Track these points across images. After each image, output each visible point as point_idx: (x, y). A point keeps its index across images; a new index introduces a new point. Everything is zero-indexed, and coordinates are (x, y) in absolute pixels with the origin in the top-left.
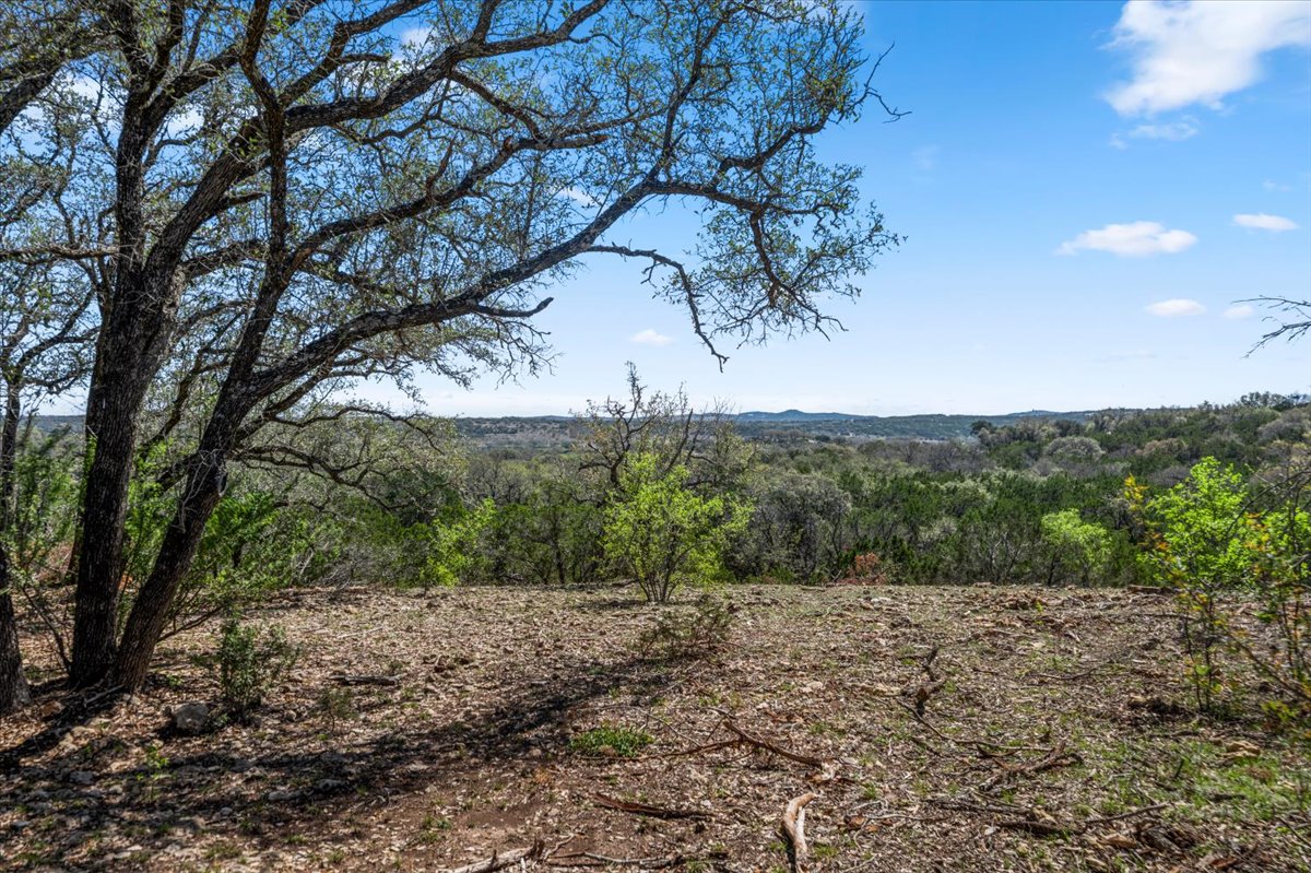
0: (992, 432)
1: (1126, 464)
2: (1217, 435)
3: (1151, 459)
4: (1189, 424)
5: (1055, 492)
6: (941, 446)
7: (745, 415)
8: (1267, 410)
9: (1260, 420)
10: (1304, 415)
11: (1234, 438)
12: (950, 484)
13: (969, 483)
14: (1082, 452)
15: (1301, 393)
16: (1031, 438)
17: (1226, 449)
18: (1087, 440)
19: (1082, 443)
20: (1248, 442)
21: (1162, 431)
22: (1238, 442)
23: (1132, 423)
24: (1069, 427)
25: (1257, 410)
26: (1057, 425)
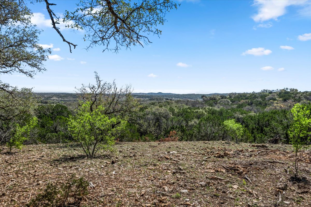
0: (206, 98)
1: (237, 106)
2: (256, 99)
3: (242, 105)
4: (250, 96)
5: (221, 112)
6: (194, 101)
7: (149, 93)
8: (267, 93)
9: (266, 96)
10: (275, 94)
11: (260, 100)
12: (196, 110)
13: (201, 110)
14: (226, 103)
15: (274, 90)
16: (215, 99)
17: (259, 102)
18: (227, 100)
19: (226, 100)
20: (263, 101)
21: (244, 98)
22: (261, 101)
23: (238, 96)
24: (223, 97)
25: (265, 94)
26: (221, 96)
